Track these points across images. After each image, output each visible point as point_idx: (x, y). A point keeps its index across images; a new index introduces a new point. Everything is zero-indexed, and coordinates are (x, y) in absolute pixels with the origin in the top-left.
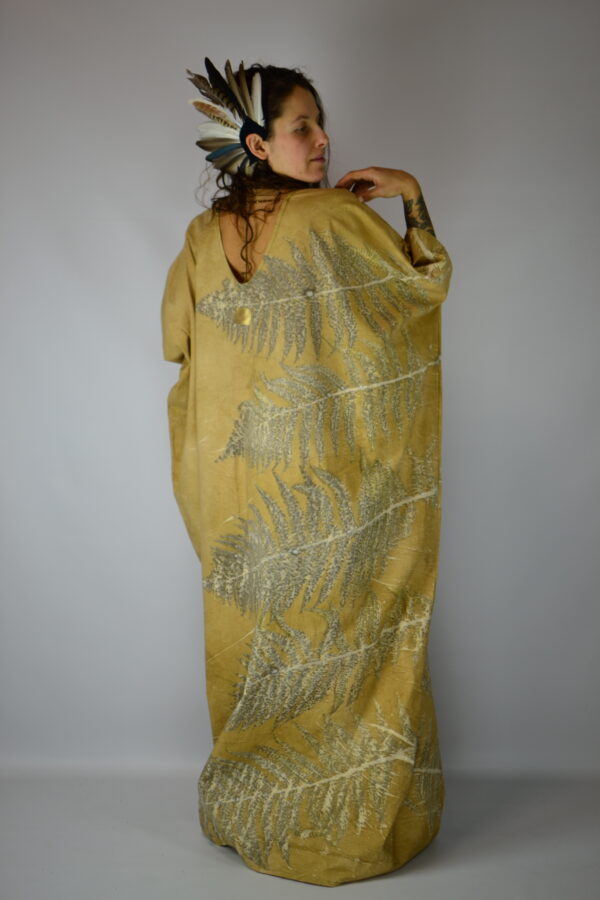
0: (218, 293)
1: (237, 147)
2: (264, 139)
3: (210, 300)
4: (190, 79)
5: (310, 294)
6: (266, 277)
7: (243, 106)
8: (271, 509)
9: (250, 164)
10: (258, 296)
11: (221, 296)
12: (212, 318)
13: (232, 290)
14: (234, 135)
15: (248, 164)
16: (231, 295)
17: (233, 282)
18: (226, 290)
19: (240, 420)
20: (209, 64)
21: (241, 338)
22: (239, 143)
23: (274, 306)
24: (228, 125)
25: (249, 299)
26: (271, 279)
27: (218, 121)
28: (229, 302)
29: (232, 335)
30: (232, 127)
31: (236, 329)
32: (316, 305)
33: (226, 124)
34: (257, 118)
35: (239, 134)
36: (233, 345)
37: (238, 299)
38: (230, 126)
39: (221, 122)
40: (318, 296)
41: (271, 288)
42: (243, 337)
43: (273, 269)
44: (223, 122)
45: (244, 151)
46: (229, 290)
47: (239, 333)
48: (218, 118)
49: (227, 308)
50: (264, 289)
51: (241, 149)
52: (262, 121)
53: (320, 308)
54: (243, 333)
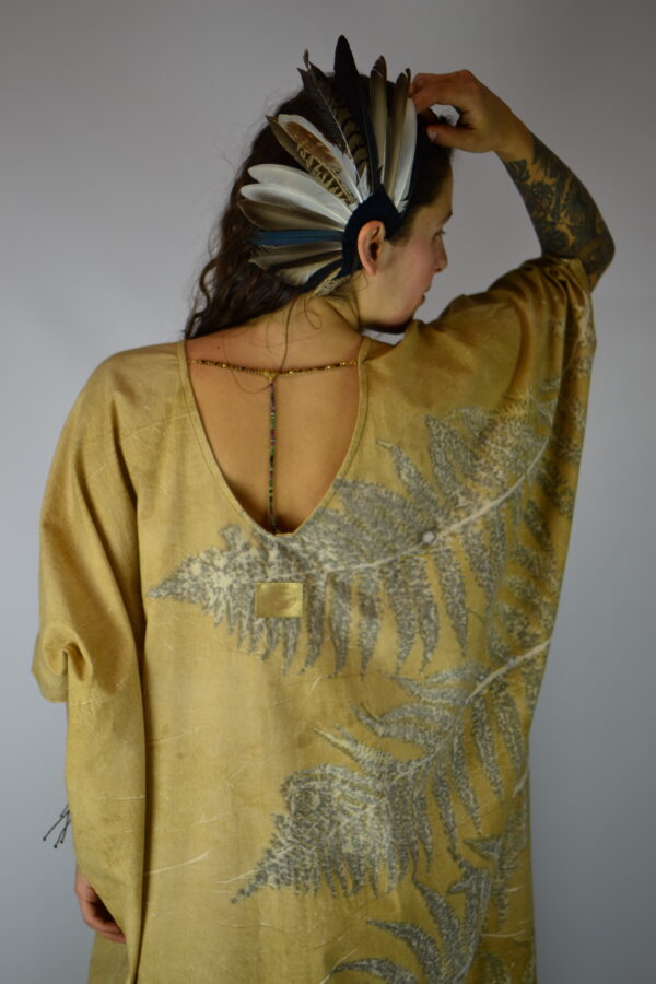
0: (211, 554)
1: (335, 236)
2: (388, 237)
3: (196, 569)
4: (301, 71)
5: (429, 537)
7: (383, 162)
8: (415, 944)
10: (315, 556)
11: (221, 562)
12: (204, 608)
13: (246, 547)
14: (341, 214)
16: (242, 559)
18: (229, 548)
19: (286, 815)
20: (343, 49)
21: (280, 646)
22: (341, 232)
23: (362, 573)
24: (337, 192)
25: (293, 563)
26: (350, 523)
27: (321, 176)
28: (240, 572)
29: (253, 641)
30: (344, 196)
31: (265, 629)
32: (446, 555)
33: (335, 187)
34: (396, 193)
35: (351, 214)
36: (261, 662)
37: (263, 565)
38: (340, 194)
39: (326, 181)
40: (444, 537)
41: (354, 541)
42: (285, 644)
43: (356, 503)
44: (330, 182)
45: (340, 249)
46: (239, 548)
47: (275, 636)
48: (322, 169)
49: (235, 586)
50: (335, 543)
51: (339, 243)
52: (402, 200)
53: (454, 558)
54: (286, 635)
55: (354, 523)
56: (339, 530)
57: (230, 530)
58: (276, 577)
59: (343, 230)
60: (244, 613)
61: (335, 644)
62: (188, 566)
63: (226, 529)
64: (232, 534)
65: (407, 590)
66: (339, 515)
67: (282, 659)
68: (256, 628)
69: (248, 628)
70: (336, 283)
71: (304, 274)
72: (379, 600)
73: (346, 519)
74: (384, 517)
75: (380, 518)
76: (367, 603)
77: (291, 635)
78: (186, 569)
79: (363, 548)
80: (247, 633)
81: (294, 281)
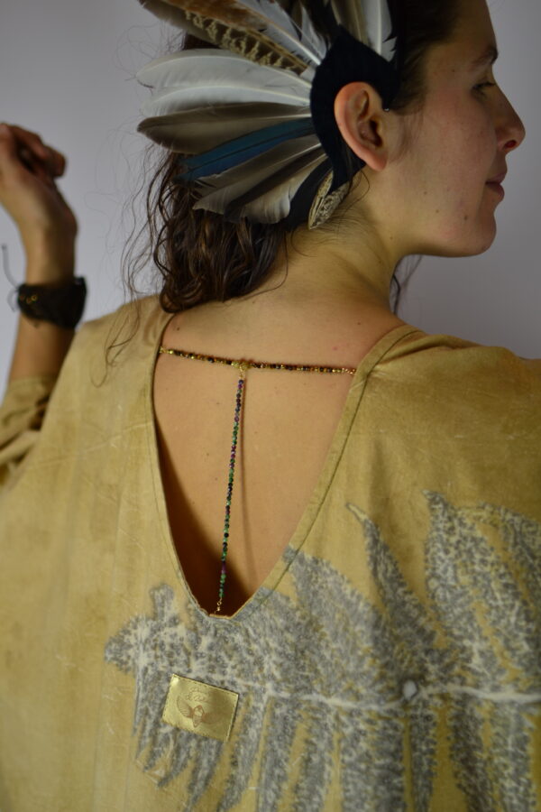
1: (300, 129)
2: (387, 105)
5: (410, 689)
6: (287, 616)
9: (334, 188)
10: (259, 662)
13: (174, 621)
14: (294, 92)
15: (327, 185)
16: (166, 636)
17: (181, 598)
18: (155, 616)
21: (187, 773)
22: (307, 119)
23: (313, 709)
24: (273, 60)
25: (232, 663)
26: (304, 622)
27: (238, 44)
28: (159, 653)
29: (153, 755)
30: (285, 64)
31: (172, 742)
32: (422, 724)
33: (268, 52)
34: (371, 33)
35: (309, 86)
36: (156, 788)
37: (188, 654)
38: (279, 62)
39: (248, 49)
40: (431, 696)
41: (307, 653)
42: (195, 772)
43: (315, 593)
44: (255, 49)
45: (319, 145)
46: (166, 619)
47: (183, 756)
48: (235, 34)
49: (150, 672)
50: (280, 649)
51: (313, 137)
52: (385, 41)
53: (432, 732)
54: (198, 760)
55: (310, 623)
56: (287, 629)
57: (162, 592)
58: (202, 675)
59: (309, 115)
60: (151, 712)
61: (258, 801)
62: (135, 628)
63: (157, 589)
64: (163, 597)
65: (368, 768)
66: (290, 605)
67: (186, 794)
68: (160, 738)
69: (150, 735)
70: (336, 197)
71: (281, 201)
72: (330, 763)
73: (298, 614)
74: (346, 630)
75: (340, 630)
76: (315, 759)
77: (205, 763)
78: (133, 631)
79: (319, 667)
80: (148, 740)
81: (271, 216)
